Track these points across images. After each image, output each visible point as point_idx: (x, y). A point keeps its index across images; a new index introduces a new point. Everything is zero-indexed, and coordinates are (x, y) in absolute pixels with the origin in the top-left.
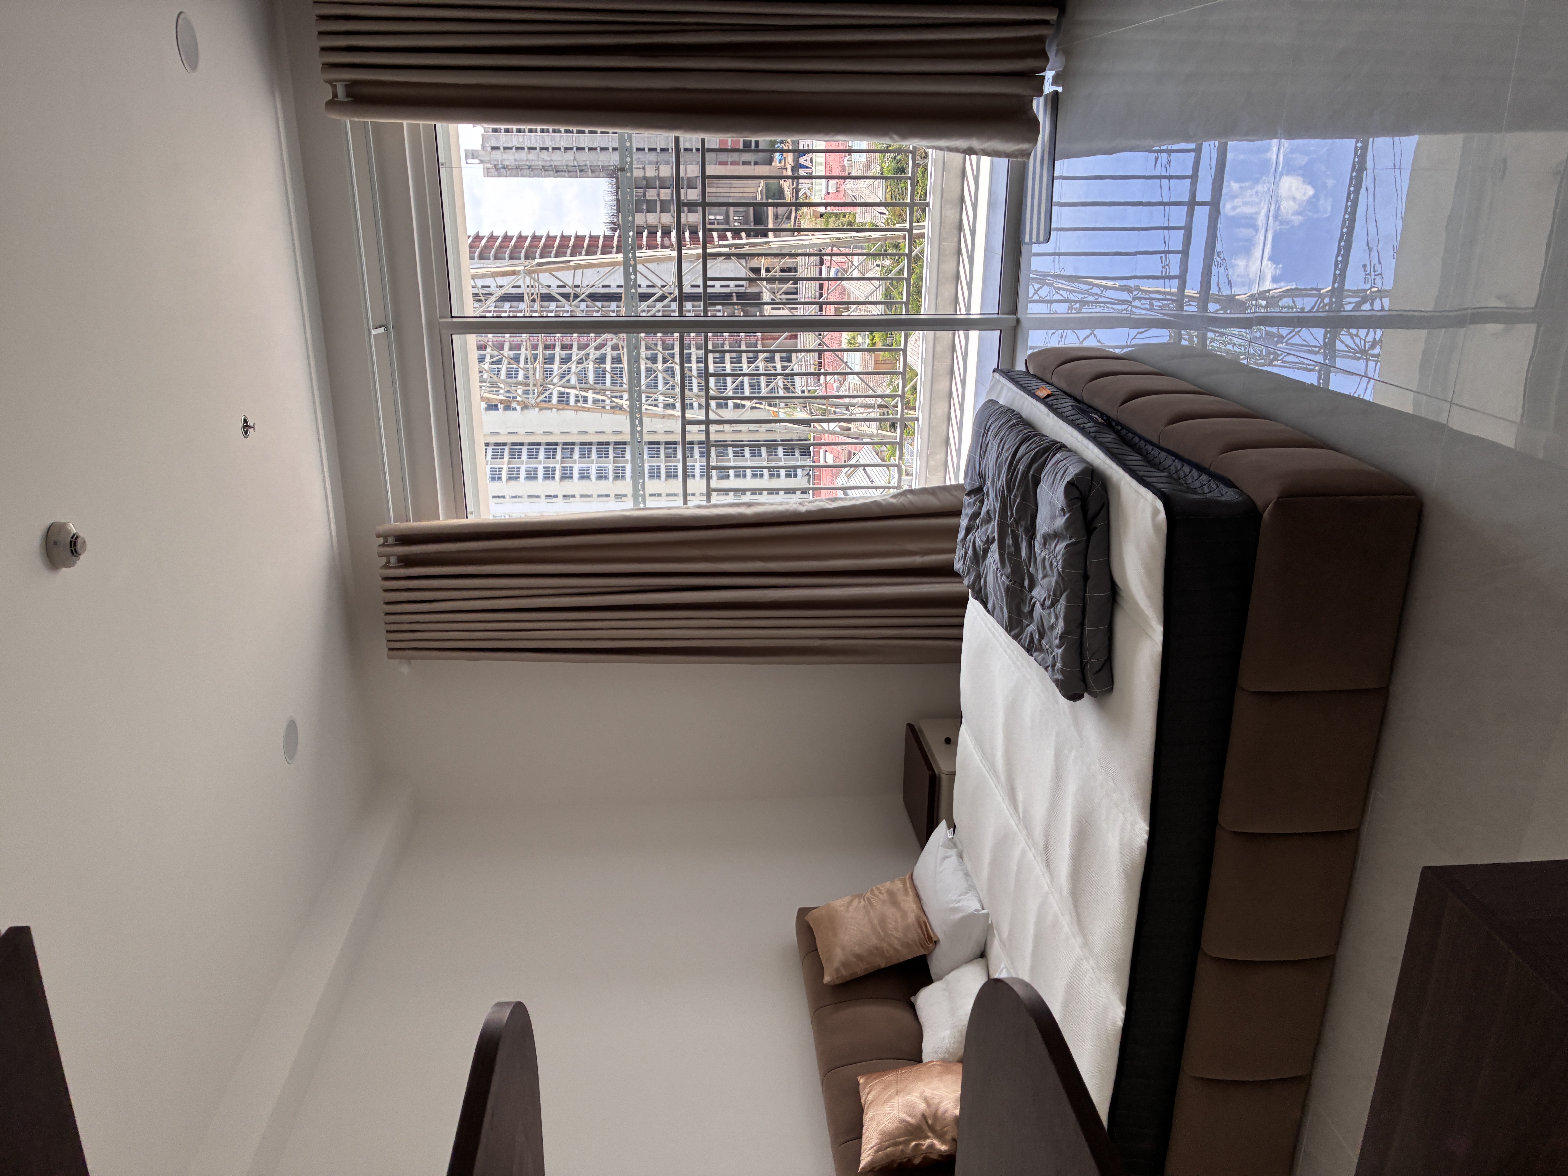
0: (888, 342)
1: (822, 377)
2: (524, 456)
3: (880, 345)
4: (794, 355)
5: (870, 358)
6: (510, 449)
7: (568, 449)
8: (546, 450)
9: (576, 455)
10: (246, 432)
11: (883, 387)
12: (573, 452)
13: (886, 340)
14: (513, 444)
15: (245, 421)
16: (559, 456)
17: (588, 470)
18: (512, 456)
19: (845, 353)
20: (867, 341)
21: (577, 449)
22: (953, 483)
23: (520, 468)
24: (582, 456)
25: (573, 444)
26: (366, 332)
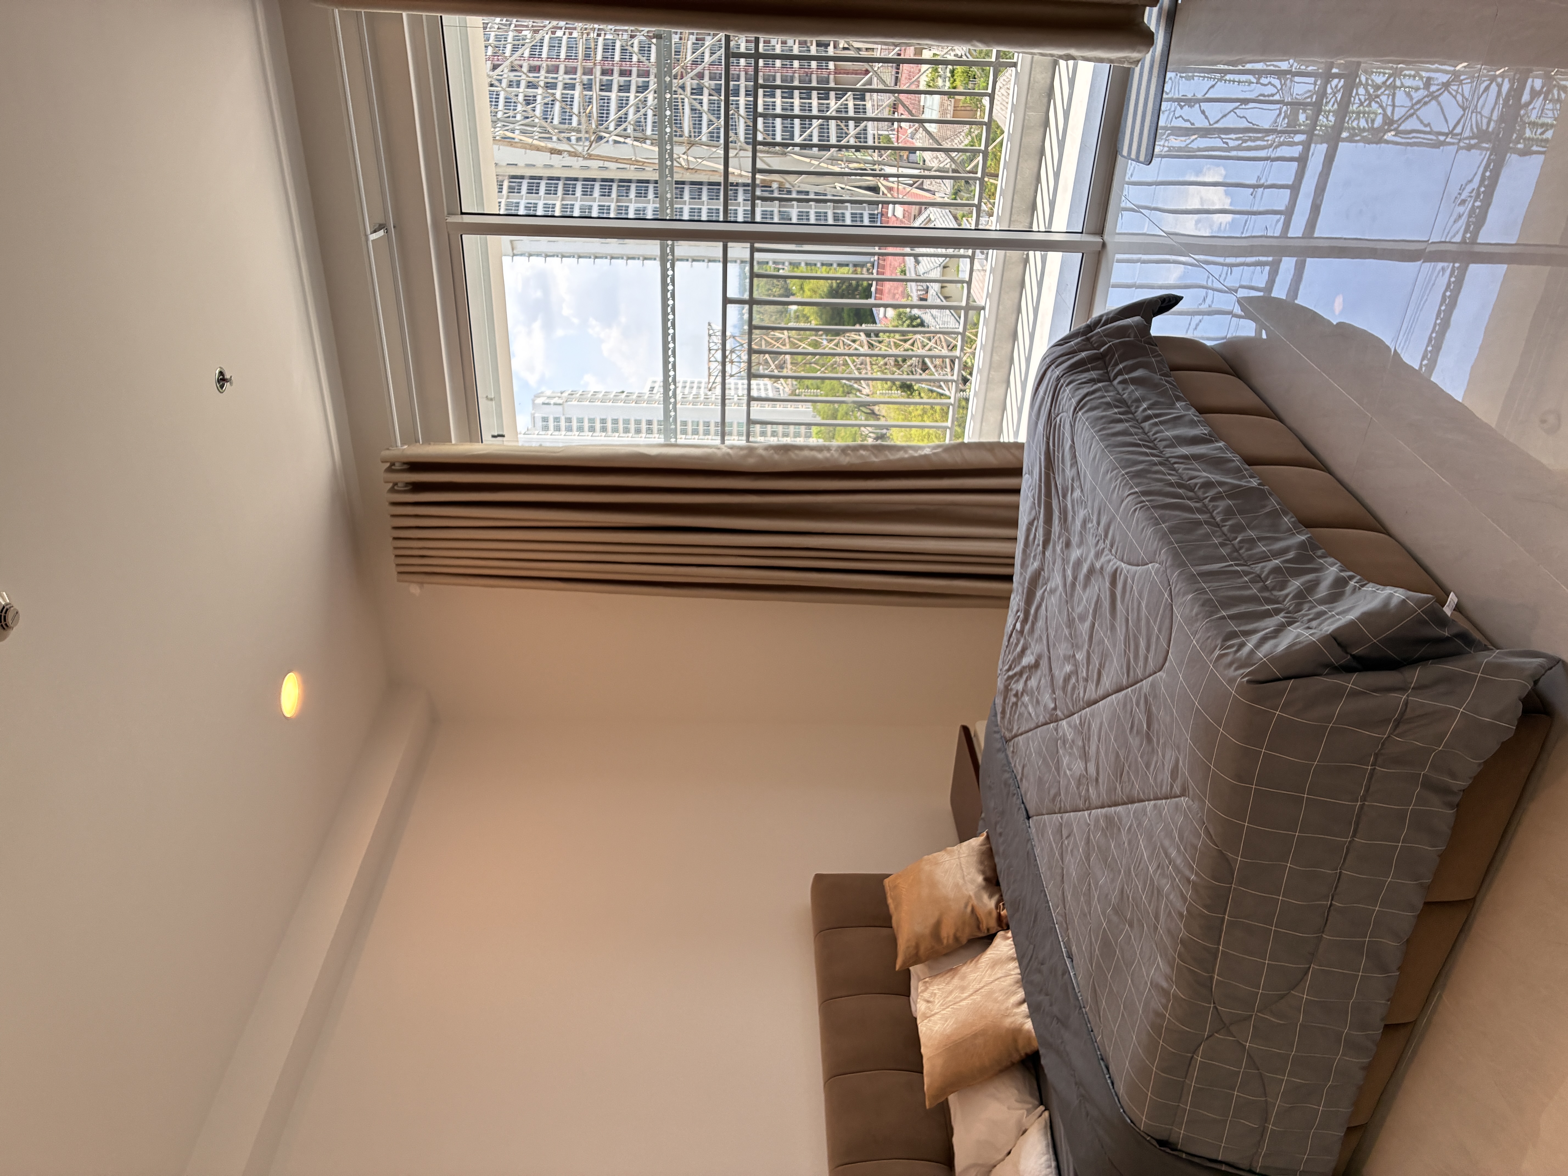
0: (970, 86)
1: (896, 123)
2: (579, 192)
3: (961, 89)
4: (868, 95)
5: (950, 104)
6: (565, 184)
7: (623, 186)
8: (602, 187)
9: (633, 194)
10: (222, 387)
11: (961, 137)
12: (629, 190)
13: (967, 84)
14: (568, 179)
15: (221, 373)
16: (614, 194)
17: (644, 211)
18: (566, 192)
19: (923, 96)
20: (948, 84)
21: (633, 186)
22: (1012, 440)
23: (573, 205)
24: (639, 195)
25: (630, 181)
26: (363, 238)
